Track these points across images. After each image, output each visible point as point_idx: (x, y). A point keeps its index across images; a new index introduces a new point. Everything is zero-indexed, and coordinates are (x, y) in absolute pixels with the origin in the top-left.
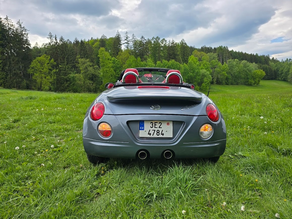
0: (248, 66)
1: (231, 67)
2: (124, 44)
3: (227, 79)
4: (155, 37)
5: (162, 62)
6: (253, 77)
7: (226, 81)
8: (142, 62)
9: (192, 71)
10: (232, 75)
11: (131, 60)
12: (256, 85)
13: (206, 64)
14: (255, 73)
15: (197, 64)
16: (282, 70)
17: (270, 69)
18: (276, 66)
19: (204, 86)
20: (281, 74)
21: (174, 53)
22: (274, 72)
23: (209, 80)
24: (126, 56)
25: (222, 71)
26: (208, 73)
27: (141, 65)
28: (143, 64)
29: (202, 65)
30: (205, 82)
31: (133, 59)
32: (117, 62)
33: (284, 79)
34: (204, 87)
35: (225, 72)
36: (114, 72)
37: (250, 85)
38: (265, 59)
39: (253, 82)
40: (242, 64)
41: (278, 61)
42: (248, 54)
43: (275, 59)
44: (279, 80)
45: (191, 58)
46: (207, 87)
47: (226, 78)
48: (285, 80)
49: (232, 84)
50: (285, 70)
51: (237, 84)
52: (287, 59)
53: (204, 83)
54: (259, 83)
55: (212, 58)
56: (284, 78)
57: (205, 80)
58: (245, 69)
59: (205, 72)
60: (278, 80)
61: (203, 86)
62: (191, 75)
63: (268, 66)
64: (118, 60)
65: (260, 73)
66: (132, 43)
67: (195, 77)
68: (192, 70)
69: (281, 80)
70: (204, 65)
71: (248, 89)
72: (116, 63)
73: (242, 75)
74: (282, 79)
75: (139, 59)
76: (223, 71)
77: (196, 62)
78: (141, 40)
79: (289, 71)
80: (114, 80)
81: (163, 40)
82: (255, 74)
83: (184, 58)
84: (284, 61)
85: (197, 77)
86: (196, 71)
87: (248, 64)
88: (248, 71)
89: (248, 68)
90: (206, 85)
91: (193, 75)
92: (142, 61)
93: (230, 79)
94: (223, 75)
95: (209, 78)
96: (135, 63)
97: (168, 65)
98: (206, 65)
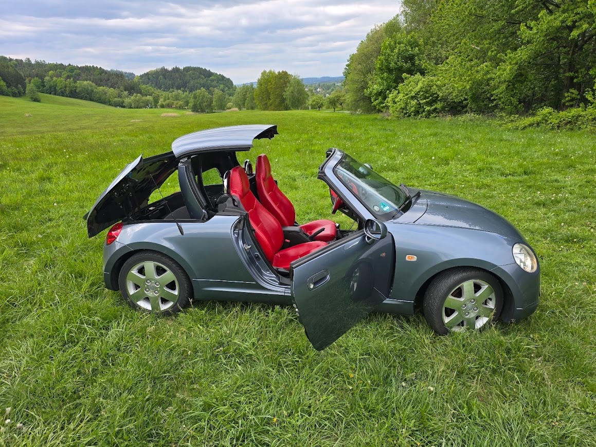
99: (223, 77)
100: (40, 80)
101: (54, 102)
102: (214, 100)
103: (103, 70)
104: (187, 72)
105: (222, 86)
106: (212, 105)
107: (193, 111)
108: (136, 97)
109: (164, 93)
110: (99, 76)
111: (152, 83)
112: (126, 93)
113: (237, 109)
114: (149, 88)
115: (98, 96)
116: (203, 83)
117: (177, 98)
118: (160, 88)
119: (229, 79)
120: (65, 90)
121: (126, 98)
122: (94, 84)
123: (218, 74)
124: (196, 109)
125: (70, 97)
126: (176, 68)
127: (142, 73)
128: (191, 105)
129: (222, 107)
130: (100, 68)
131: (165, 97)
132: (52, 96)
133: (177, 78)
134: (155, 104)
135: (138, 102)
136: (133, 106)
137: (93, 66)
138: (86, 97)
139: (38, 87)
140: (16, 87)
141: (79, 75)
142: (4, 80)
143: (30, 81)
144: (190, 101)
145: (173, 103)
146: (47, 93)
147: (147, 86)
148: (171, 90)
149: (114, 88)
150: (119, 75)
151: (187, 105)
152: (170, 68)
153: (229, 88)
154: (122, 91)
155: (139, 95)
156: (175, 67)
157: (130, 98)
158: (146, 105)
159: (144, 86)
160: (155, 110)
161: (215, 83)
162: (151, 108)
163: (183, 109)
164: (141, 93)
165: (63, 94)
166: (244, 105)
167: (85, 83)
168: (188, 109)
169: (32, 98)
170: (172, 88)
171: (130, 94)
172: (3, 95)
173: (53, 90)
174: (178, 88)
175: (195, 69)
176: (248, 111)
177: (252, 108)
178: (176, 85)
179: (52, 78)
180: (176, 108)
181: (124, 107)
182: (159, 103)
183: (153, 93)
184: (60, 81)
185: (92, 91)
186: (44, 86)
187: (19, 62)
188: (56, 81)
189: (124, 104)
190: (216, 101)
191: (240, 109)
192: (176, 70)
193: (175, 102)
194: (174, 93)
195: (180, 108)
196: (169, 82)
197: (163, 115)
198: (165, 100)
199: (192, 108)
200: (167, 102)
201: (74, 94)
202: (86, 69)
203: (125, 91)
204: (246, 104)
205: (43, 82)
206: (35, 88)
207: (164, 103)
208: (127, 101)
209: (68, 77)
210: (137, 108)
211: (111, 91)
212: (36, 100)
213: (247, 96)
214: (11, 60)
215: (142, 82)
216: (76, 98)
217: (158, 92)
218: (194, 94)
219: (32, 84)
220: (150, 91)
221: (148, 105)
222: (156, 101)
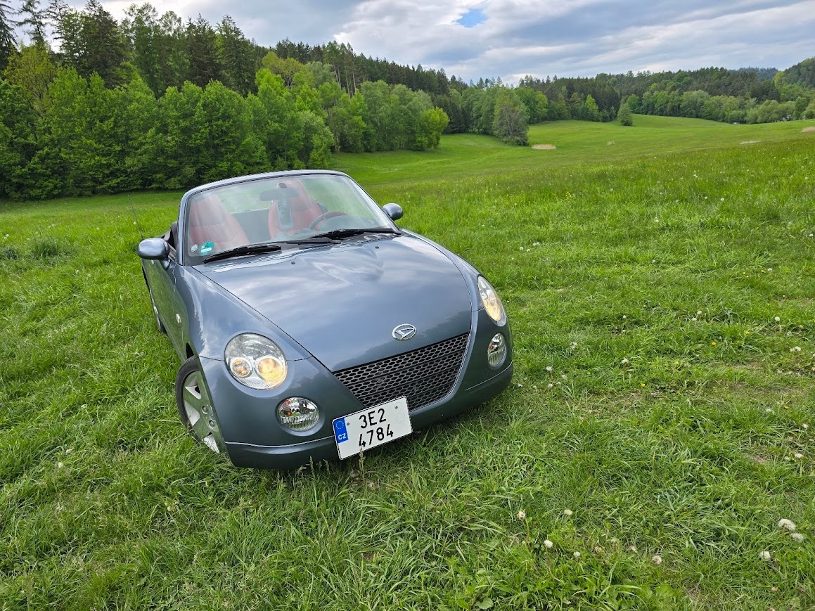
0: (410, 100)
1: (373, 103)
2: (21, 24)
3: (366, 135)
4: (140, 6)
5: (180, 90)
6: (423, 128)
7: (365, 142)
8: (109, 91)
9: (276, 116)
10: (376, 125)
11: (68, 83)
12: (432, 148)
13: (309, 95)
14: (426, 117)
15: (284, 94)
16: (479, 109)
17: (454, 106)
18: (465, 98)
19: (315, 160)
20: (477, 118)
21: (211, 61)
22: (463, 113)
23: (326, 140)
24: (40, 69)
25: (351, 116)
26: (320, 120)
27: (108, 99)
28: (114, 96)
29: (299, 97)
30: (317, 148)
31: (75, 80)
32: (9, 92)
33: (485, 129)
34: (318, 163)
35: (360, 117)
36: (7, 128)
37: (419, 149)
38: (440, 82)
39: (425, 140)
40: (396, 94)
41: (465, 86)
42: (400, 68)
43: (457, 80)
44: (474, 133)
45: (262, 78)
46: (325, 160)
47: (365, 133)
48: (486, 133)
49: (379, 150)
50: (485, 109)
51: (391, 150)
52: (481, 80)
53: (314, 150)
54: (438, 143)
55: (320, 77)
56: (483, 127)
57: (316, 140)
58: (404, 107)
59: (312, 119)
60: (470, 133)
61: (313, 159)
62: (275, 130)
63: (448, 99)
64: (14, 86)
65: (438, 117)
66: (55, 22)
67: (288, 136)
68: (275, 113)
69: (479, 133)
70: (304, 99)
71: (418, 160)
72: (4, 94)
73: (400, 123)
74: (481, 130)
75: (96, 79)
76: (354, 114)
77: (279, 88)
78: (87, 12)
79: (492, 110)
80: (11, 158)
81: (167, 16)
82: (426, 119)
83: (241, 76)
84: (476, 84)
85: (295, 134)
86: (289, 115)
87: (410, 92)
88: (410, 113)
89: (410, 106)
90: (321, 155)
91: (282, 127)
92: (108, 86)
93: (374, 136)
94: (355, 125)
95: (326, 136)
96: (86, 93)
97: (204, 99)
98: (308, 99)
100: (638, 97)
101: (648, 124)
103: (726, 70)
108: (767, 105)
110: (717, 81)
111: (804, 80)
112: (753, 101)
114: (797, 88)
115: (708, 109)
120: (666, 107)
121: (751, 109)
122: (706, 94)
125: (670, 115)
130: (722, 69)
132: (648, 116)
134: (799, 112)
135: (769, 112)
136: (759, 119)
137: (712, 68)
138: (691, 114)
139: (633, 107)
140: (609, 109)
141: (689, 83)
142: (597, 103)
143: (626, 100)
146: (642, 113)
147: (794, 85)
149: (736, 96)
150: (748, 75)
154: (746, 99)
155: (773, 101)
157: (757, 108)
158: (782, 116)
159: (787, 87)
160: (795, 123)
162: (790, 120)
164: (777, 98)
165: (662, 113)
167: (695, 93)
169: (623, 121)
171: (759, 101)
172: (593, 121)
173: (650, 110)
179: (652, 92)
181: (744, 122)
182: (805, 112)
183: (800, 95)
184: (661, 96)
185: (702, 104)
186: (641, 104)
187: (620, 78)
188: (657, 95)
189: (745, 119)
197: (805, 130)
201: (676, 111)
202: (702, 74)
203: (752, 98)
205: (641, 100)
206: (629, 109)
207: (813, 111)
208: (751, 112)
209: (674, 88)
210: (766, 122)
211: (729, 101)
212: (627, 124)
214: (610, 77)
215: (786, 80)
216: (678, 116)
217: (809, 93)
219: (627, 104)
220: (795, 94)
221: (785, 116)
222: (801, 108)
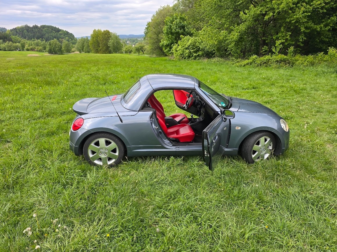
99: (68, 33)
102: (63, 46)
104: (43, 28)
105: (67, 38)
106: (62, 49)
107: (49, 53)
108: (8, 43)
109: (28, 42)
111: (19, 35)
112: (1, 41)
113: (78, 52)
114: (18, 38)
116: (55, 36)
117: (37, 45)
118: (25, 38)
119: (71, 34)
121: (2, 44)
123: (64, 30)
124: (51, 52)
126: (36, 25)
127: (12, 28)
128: (47, 49)
129: (69, 51)
131: (29, 44)
133: (37, 32)
134: (23, 48)
135: (10, 46)
136: (7, 49)
144: (47, 47)
145: (35, 48)
147: (16, 36)
148: (33, 39)
151: (45, 49)
152: (31, 26)
153: (72, 39)
155: (10, 42)
156: (34, 25)
157: (4, 44)
158: (16, 49)
159: (14, 37)
160: (23, 52)
161: (62, 36)
162: (20, 51)
163: (42, 51)
164: (12, 41)
166: (83, 50)
168: (46, 51)
170: (34, 38)
171: (4, 41)
174: (38, 38)
175: (48, 27)
176: (85, 53)
177: (89, 52)
178: (36, 36)
180: (37, 51)
182: (25, 48)
183: (21, 41)
189: (0, 48)
190: (64, 47)
191: (80, 52)
192: (36, 27)
193: (37, 47)
194: (35, 41)
195: (40, 51)
196: (31, 35)
197: (29, 55)
198: (29, 46)
199: (48, 51)
200: (31, 47)
204: (84, 50)
207: (29, 48)
208: (2, 46)
210: (10, 51)
213: (84, 44)
215: (12, 34)
217: (23, 40)
218: (49, 43)
220: (18, 40)
221: (17, 49)
222: (23, 46)
